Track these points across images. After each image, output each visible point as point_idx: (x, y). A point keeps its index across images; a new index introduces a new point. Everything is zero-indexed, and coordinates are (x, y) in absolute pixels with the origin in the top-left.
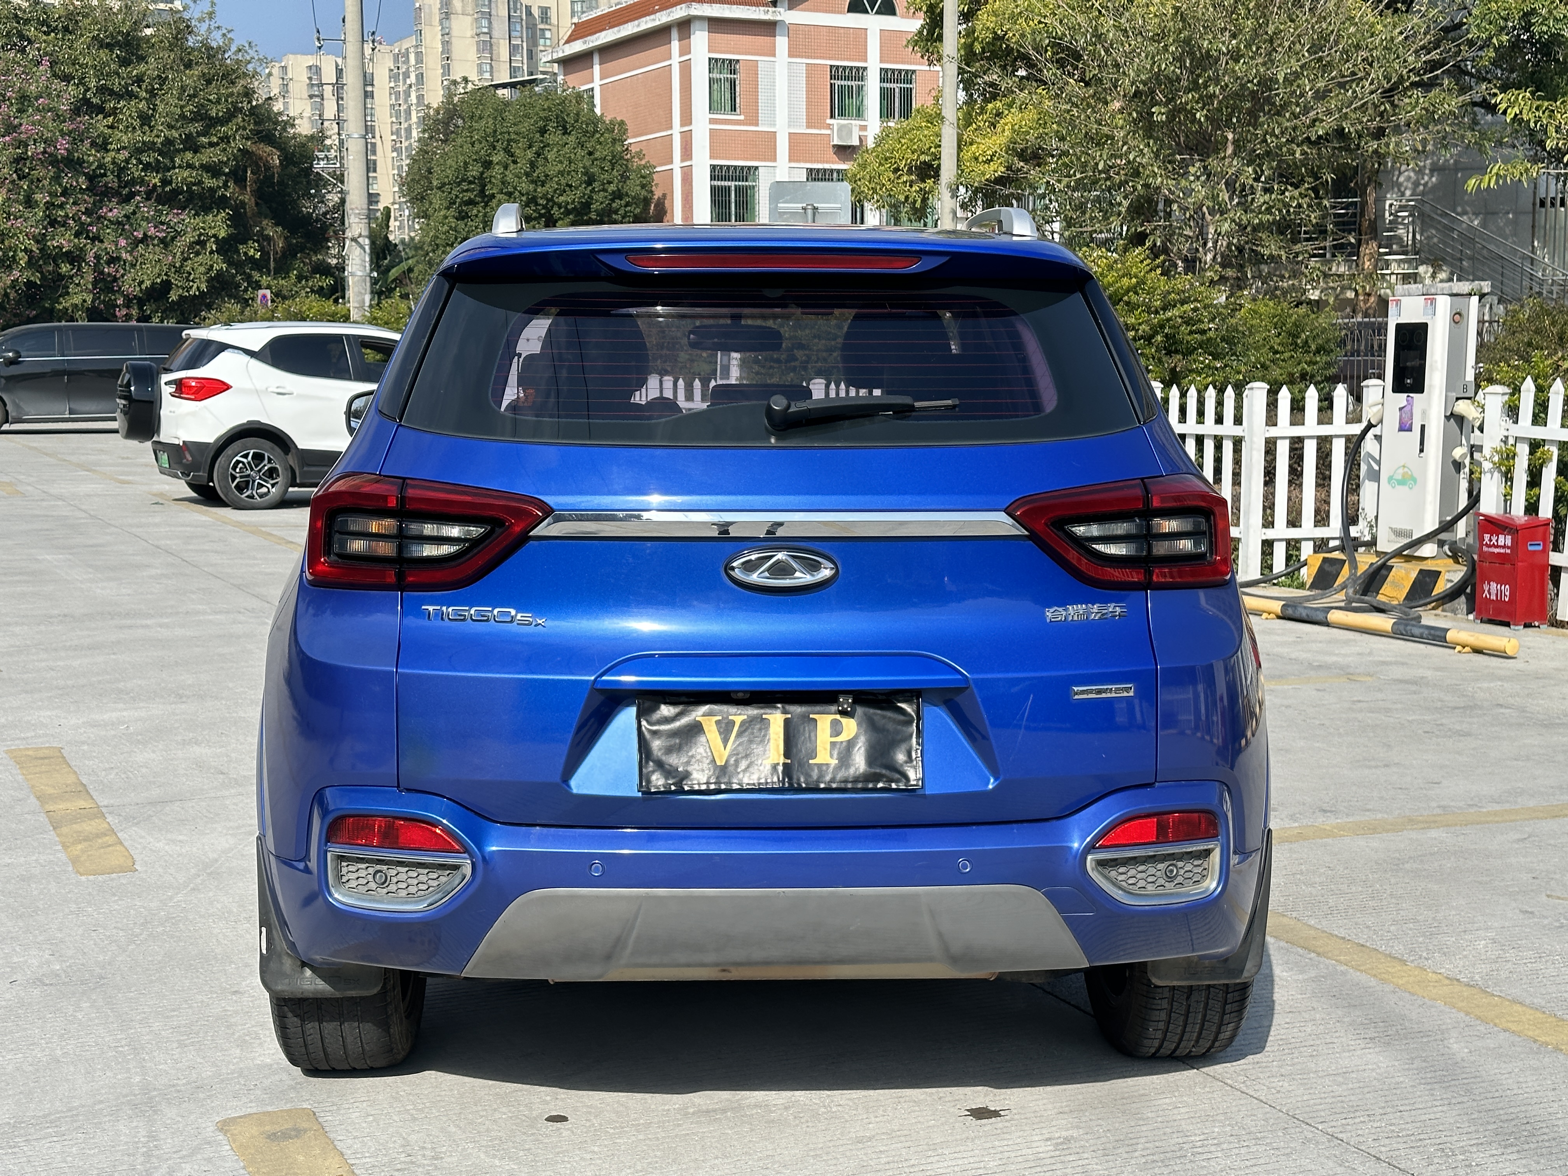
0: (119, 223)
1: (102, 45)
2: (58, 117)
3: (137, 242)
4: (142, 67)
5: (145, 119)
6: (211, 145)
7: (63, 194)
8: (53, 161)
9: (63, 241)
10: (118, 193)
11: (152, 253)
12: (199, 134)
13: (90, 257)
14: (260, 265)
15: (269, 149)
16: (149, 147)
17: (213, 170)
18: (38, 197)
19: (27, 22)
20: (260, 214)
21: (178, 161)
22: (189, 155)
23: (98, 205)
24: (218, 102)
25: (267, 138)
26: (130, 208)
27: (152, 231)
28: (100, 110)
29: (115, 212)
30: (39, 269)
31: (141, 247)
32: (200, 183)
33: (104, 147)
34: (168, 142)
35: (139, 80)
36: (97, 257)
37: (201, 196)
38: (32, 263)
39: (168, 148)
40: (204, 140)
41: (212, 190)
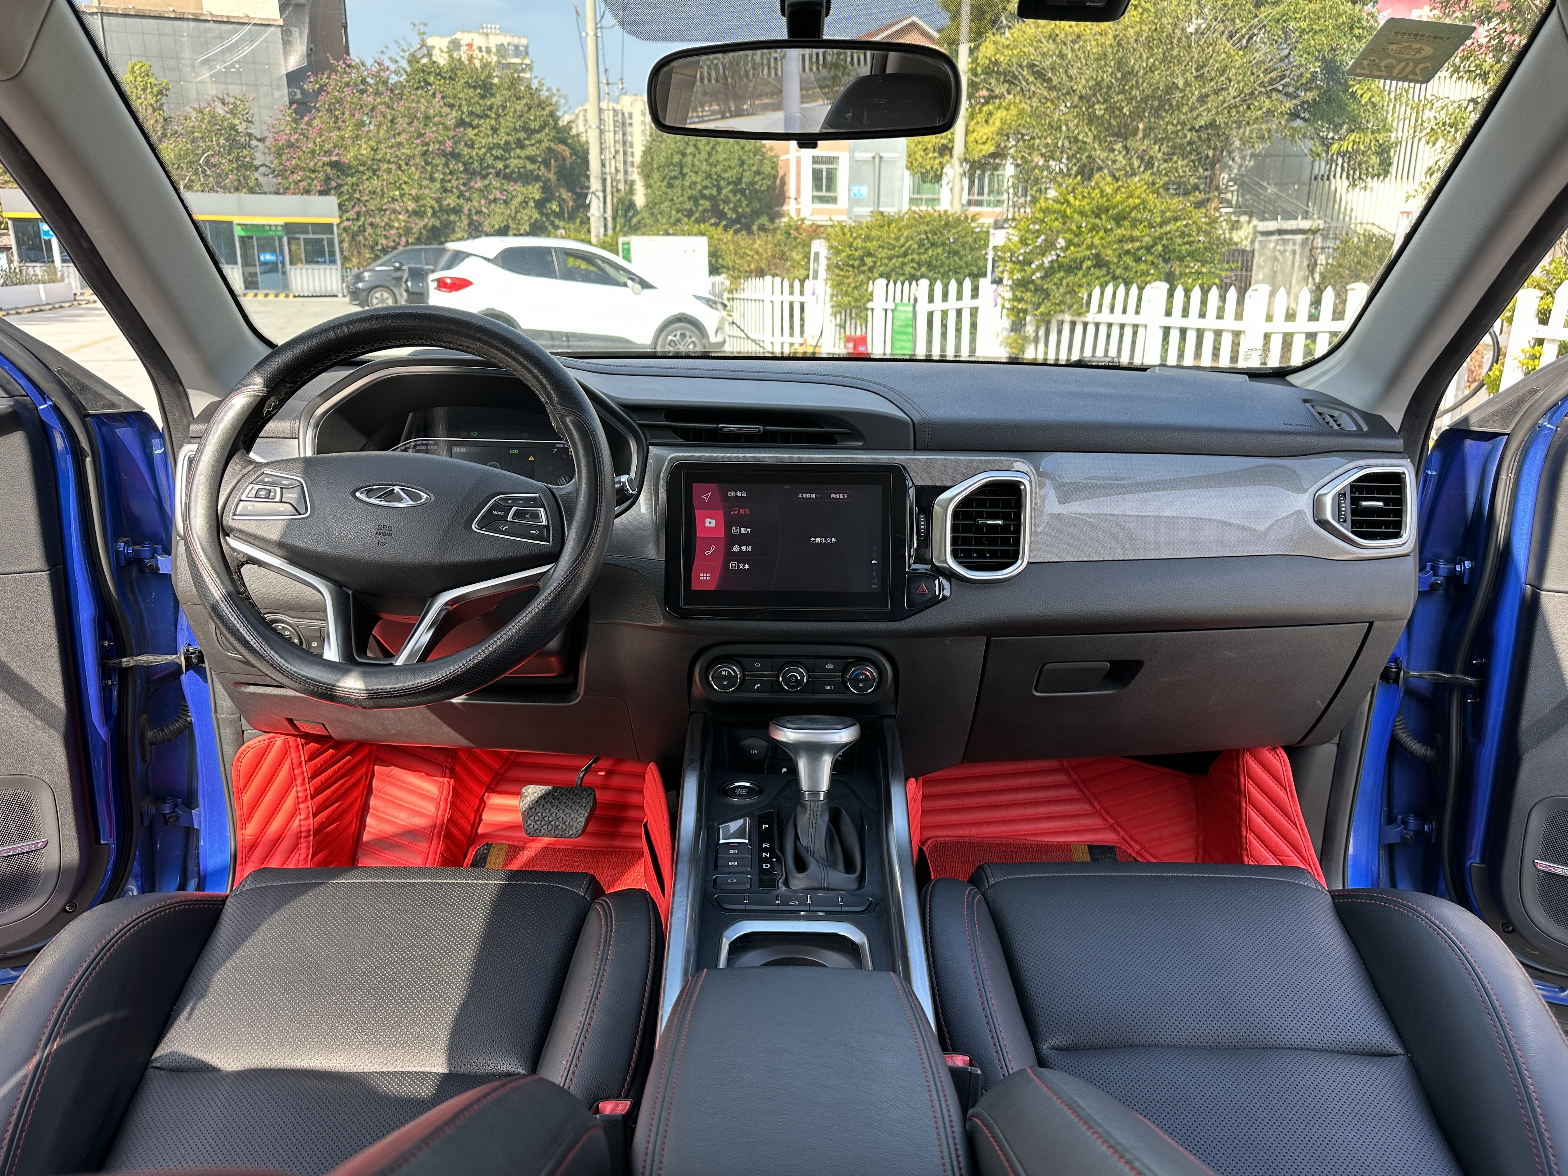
0: (482, 191)
1: (470, 86)
2: (446, 128)
3: (491, 202)
4: (493, 100)
5: (495, 130)
6: (532, 145)
7: (451, 173)
8: (444, 154)
9: (451, 201)
10: (480, 174)
11: (499, 208)
12: (525, 139)
13: (466, 211)
14: (559, 215)
15: (564, 147)
16: (498, 146)
17: (532, 159)
18: (436, 175)
19: (429, 73)
20: (559, 186)
21: (512, 154)
22: (518, 151)
23: (470, 179)
24: (535, 120)
25: (563, 141)
26: (487, 182)
27: (498, 195)
28: (470, 125)
29: (479, 184)
30: (439, 218)
31: (493, 205)
32: (524, 167)
33: (472, 146)
34: (507, 143)
35: (491, 108)
36: (470, 210)
37: (526, 176)
38: (434, 214)
39: (507, 145)
40: (527, 142)
41: (532, 171)
